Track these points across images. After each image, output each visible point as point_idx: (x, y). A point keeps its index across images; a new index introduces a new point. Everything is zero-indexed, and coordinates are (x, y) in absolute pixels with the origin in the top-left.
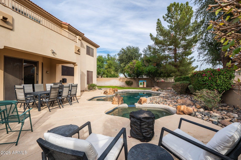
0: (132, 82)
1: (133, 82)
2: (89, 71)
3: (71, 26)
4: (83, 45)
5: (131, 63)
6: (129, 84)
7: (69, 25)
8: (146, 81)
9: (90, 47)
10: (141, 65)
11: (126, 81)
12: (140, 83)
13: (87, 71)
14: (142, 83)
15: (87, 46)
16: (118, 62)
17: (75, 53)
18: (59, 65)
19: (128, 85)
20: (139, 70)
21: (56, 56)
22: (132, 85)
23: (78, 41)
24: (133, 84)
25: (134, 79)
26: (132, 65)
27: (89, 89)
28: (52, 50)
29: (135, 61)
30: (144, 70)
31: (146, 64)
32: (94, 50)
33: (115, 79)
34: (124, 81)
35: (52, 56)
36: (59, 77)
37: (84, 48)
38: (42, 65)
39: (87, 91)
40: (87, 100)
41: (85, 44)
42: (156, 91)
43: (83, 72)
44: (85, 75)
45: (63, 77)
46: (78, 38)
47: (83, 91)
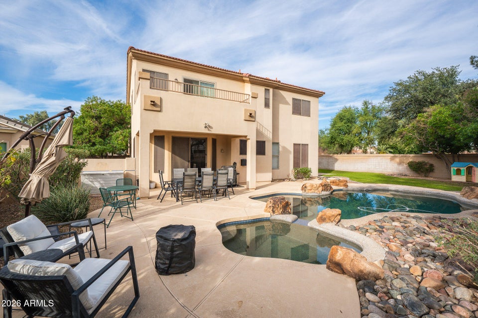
0: (432, 165)
1: (435, 165)
2: (300, 144)
3: (253, 76)
4: (285, 98)
5: (420, 116)
7: (250, 75)
9: (300, 100)
10: (450, 120)
12: (453, 169)
13: (294, 144)
14: (463, 169)
15: (293, 99)
16: (389, 116)
17: (245, 120)
18: (235, 139)
19: (419, 174)
21: (210, 131)
22: (431, 174)
23: (251, 101)
24: (436, 171)
25: (438, 157)
26: (423, 121)
27: (295, 178)
28: (206, 124)
29: (431, 110)
30: (460, 132)
31: (471, 112)
32: (311, 103)
33: (379, 158)
34: (405, 161)
35: (206, 131)
36: (236, 157)
37: (287, 103)
38: (214, 141)
39: (290, 180)
40: (249, 197)
41: (289, 96)
42: (475, 198)
43: (284, 148)
44: (289, 152)
45: (243, 157)
46: (251, 96)
47: (284, 180)
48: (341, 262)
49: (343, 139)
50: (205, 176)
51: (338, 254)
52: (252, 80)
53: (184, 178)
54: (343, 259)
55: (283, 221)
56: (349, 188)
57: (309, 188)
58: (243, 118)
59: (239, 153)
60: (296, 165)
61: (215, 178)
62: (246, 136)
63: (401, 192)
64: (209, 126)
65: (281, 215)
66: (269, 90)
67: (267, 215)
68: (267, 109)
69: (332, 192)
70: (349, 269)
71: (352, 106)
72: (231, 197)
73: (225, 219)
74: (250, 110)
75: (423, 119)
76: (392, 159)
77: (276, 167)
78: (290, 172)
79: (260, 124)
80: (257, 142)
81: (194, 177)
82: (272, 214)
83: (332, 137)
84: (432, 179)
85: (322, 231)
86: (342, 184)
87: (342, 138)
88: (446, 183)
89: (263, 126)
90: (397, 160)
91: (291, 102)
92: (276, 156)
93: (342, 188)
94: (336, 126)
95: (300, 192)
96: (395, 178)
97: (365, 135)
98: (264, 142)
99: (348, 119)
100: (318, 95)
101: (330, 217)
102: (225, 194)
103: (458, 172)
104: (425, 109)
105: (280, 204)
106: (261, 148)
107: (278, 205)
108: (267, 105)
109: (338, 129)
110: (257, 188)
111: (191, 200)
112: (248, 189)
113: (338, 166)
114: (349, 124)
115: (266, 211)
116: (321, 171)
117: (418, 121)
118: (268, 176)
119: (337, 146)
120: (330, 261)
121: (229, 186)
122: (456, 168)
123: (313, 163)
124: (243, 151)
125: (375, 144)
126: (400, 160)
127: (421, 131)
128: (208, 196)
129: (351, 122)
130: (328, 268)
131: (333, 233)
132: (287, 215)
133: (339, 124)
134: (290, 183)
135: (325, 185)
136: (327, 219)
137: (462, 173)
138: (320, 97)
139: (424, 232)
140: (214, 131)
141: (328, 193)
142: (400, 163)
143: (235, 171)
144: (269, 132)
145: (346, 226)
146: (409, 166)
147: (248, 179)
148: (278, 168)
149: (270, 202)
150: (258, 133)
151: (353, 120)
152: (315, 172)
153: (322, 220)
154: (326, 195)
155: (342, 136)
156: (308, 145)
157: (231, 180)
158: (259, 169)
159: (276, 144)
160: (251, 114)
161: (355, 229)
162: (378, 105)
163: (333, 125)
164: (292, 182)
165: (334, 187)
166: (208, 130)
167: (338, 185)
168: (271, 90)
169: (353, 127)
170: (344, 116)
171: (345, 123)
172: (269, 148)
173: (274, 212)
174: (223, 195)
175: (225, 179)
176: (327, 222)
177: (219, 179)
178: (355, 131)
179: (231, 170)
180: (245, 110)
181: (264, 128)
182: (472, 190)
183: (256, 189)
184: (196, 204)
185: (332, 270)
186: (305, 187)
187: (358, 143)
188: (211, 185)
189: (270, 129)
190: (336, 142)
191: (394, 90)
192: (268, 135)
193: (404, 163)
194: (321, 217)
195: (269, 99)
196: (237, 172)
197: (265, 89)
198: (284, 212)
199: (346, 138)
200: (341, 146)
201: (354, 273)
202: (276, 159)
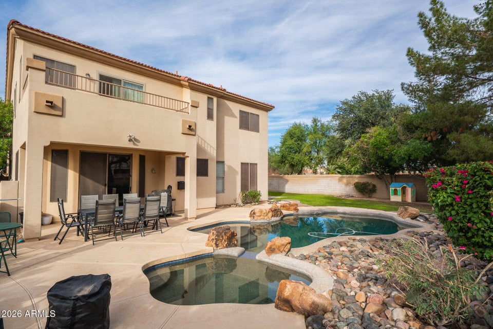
0: (374, 186)
1: (377, 186)
2: (248, 164)
3: (193, 81)
4: (231, 110)
5: (363, 137)
6: (364, 189)
7: (190, 79)
8: (411, 184)
9: (248, 113)
10: (387, 142)
11: (355, 184)
12: (392, 189)
13: (242, 164)
14: (399, 189)
15: (241, 111)
16: (337, 135)
17: (183, 134)
18: (170, 157)
19: (364, 195)
20: (381, 154)
21: (138, 145)
22: (374, 195)
23: (191, 110)
24: (378, 191)
25: (379, 177)
26: (366, 142)
27: (243, 202)
28: (130, 136)
29: (373, 131)
30: (396, 153)
31: (403, 135)
32: (260, 117)
33: (328, 179)
34: (352, 182)
35: (131, 145)
36: (171, 179)
37: (233, 116)
38: (142, 159)
39: (237, 205)
40: (187, 229)
41: (236, 108)
42: (408, 217)
43: (230, 167)
44: (237, 172)
45: (180, 179)
46: (190, 104)
47: (230, 206)
48: (290, 298)
49: (293, 158)
50: (128, 205)
51: (287, 290)
52: (192, 85)
53: (97, 209)
54: (292, 294)
55: (227, 255)
56: (300, 212)
57: (258, 214)
58: (181, 131)
59: (175, 174)
60: (244, 187)
61: (143, 206)
62: (184, 153)
63: (349, 214)
64: (135, 139)
65: (226, 249)
66: (212, 99)
67: (209, 250)
68: (209, 122)
69: (282, 218)
70: (298, 305)
71: (302, 123)
72: (163, 230)
73: (156, 259)
74: (189, 122)
75: (366, 140)
76: (340, 180)
77: (220, 191)
78: (238, 196)
79: (202, 139)
80: (198, 160)
81: (112, 206)
82: (215, 248)
83: (283, 156)
84: (374, 199)
85: (272, 264)
86: (292, 208)
87: (293, 156)
88: (386, 203)
89: (205, 141)
90: (345, 181)
91: (238, 114)
92: (221, 178)
93: (292, 212)
94: (286, 143)
95: (249, 219)
96: (343, 199)
97: (314, 154)
98: (206, 161)
99: (298, 137)
100: (267, 108)
101: (279, 247)
102: (155, 227)
103: (395, 192)
104: (368, 130)
105: (225, 235)
106: (202, 168)
107: (223, 237)
108: (210, 116)
109: (288, 147)
110: (198, 217)
111: (108, 237)
112: (186, 218)
113: (288, 188)
114: (299, 142)
115: (207, 245)
116: (272, 193)
117: (362, 142)
118: (212, 202)
119: (287, 165)
120: (278, 299)
121: (161, 217)
122: (393, 189)
123: (262, 186)
124: (181, 171)
125: (325, 164)
126: (347, 181)
127: (364, 152)
128: (132, 230)
129: (301, 140)
130: (277, 307)
131: (282, 265)
132: (233, 248)
133: (290, 142)
134: (238, 209)
135: (275, 210)
136: (276, 249)
137: (398, 194)
138: (269, 110)
139: (368, 256)
140: (141, 146)
141: (278, 219)
142: (347, 184)
143: (169, 197)
144: (212, 149)
145: (295, 256)
146: (355, 187)
147: (187, 206)
148: (223, 191)
149: (213, 233)
150: (200, 149)
151: (303, 138)
152: (264, 196)
153: (271, 251)
154: (276, 221)
155: (292, 155)
156: (256, 164)
157: (164, 209)
158: (200, 193)
159: (220, 163)
160: (190, 126)
161: (304, 258)
162: (326, 123)
163: (283, 143)
164: (240, 208)
165: (285, 212)
166: (134, 144)
167: (288, 209)
168: (215, 99)
169: (303, 146)
170: (294, 133)
171: (295, 141)
172: (212, 168)
173: (217, 245)
174: (153, 228)
175: (156, 207)
176: (277, 253)
177: (148, 208)
178: (305, 150)
179: (164, 195)
180: (183, 121)
181: (206, 144)
182: (406, 209)
183: (196, 218)
184: (115, 242)
185: (281, 309)
186: (254, 213)
187: (308, 162)
188: (137, 215)
189: (214, 145)
190: (286, 161)
191: (341, 108)
192: (211, 152)
193: (350, 183)
194: (270, 248)
195: (212, 110)
196: (173, 198)
197: (208, 97)
198: (230, 245)
199: (297, 157)
200: (292, 166)
201: (303, 309)
202: (221, 181)
